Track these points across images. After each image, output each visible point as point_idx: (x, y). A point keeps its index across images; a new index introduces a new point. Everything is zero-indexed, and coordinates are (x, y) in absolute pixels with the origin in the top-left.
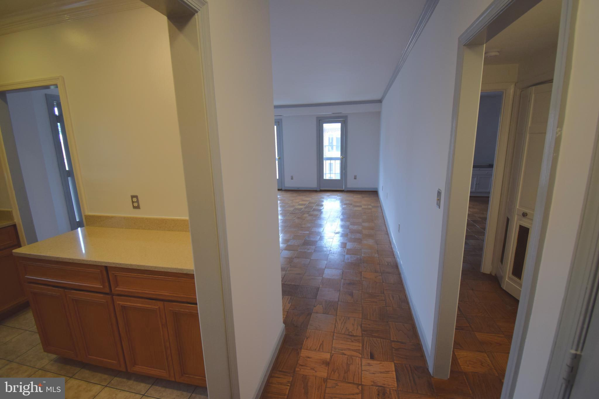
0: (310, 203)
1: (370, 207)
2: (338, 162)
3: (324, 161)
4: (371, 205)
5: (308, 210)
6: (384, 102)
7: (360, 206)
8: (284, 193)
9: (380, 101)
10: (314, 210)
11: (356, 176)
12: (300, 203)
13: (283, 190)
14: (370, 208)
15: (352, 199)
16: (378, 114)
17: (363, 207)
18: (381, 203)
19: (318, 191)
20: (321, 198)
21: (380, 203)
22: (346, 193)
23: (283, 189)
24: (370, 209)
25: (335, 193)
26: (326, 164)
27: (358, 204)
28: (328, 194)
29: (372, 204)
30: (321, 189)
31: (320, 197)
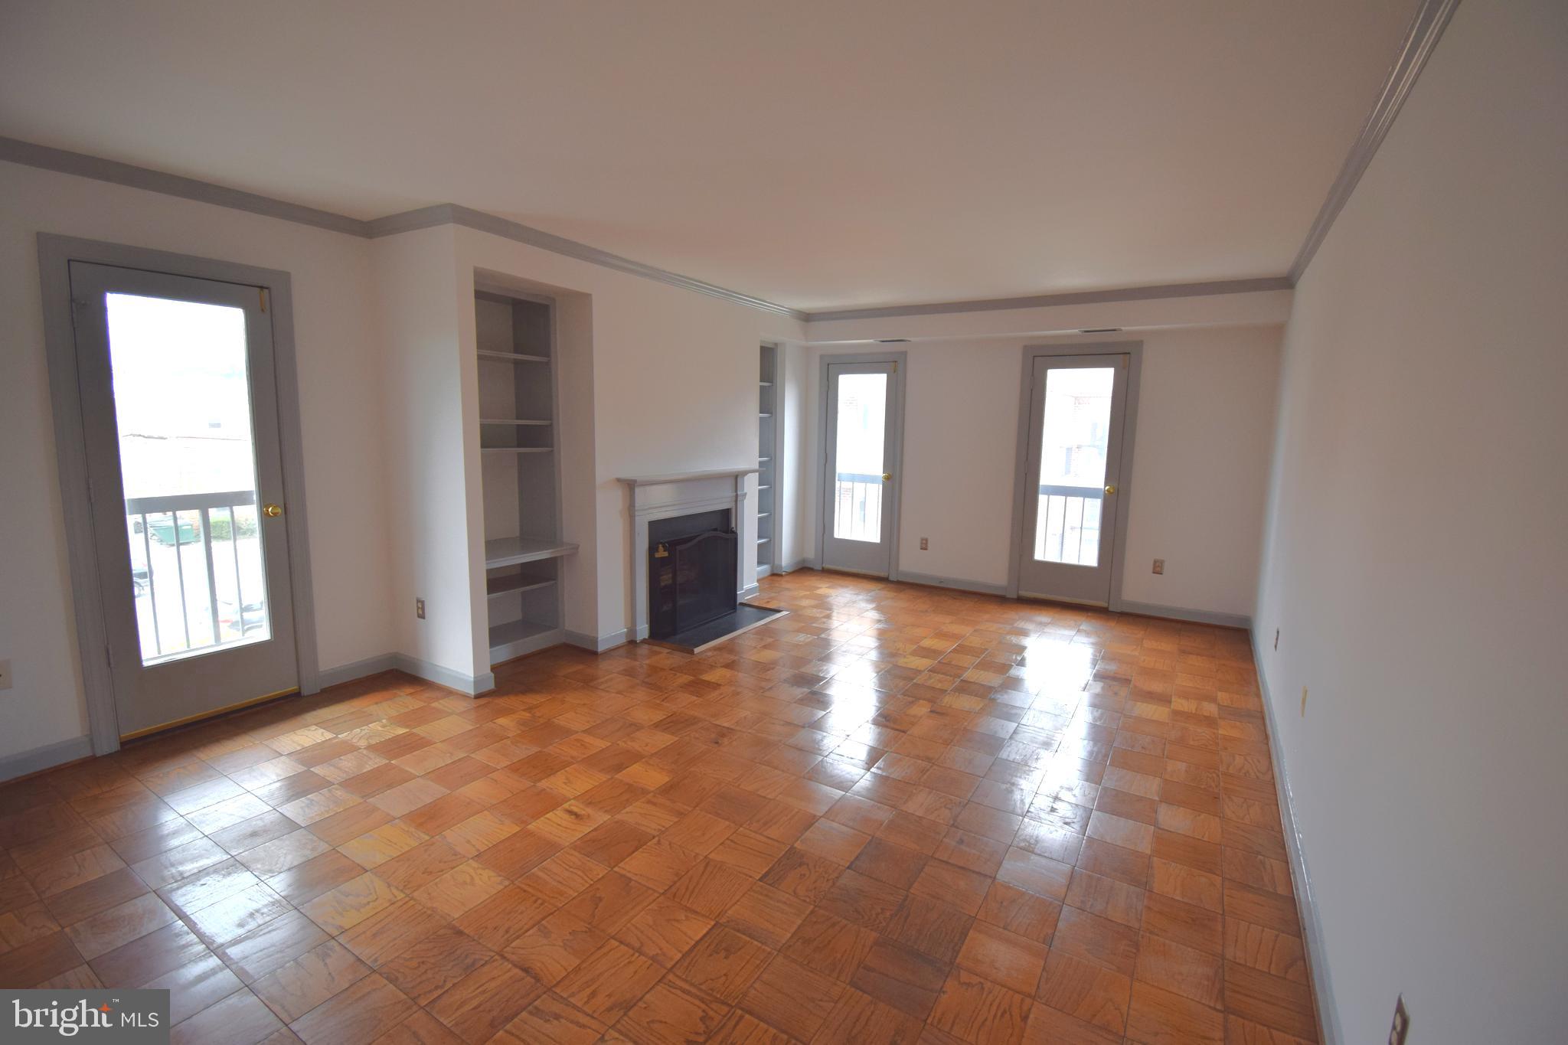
0: (961, 650)
1: (1210, 709)
2: (1095, 507)
3: (1042, 499)
4: (1214, 700)
5: (939, 686)
6: (1302, 286)
7: (1164, 699)
8: (891, 594)
9: (1286, 283)
10: (966, 688)
11: (1162, 562)
12: (927, 643)
13: (892, 582)
14: (1207, 718)
15: (1137, 653)
16: (1276, 334)
17: (1181, 704)
18: (1263, 699)
19: (1008, 599)
20: (1010, 633)
21: (1258, 695)
22: (1112, 624)
23: (891, 578)
24: (1210, 722)
25: (1070, 618)
26: (1049, 510)
27: (1157, 687)
28: (1043, 617)
29: (1220, 694)
30: (1024, 593)
31: (1008, 627)
